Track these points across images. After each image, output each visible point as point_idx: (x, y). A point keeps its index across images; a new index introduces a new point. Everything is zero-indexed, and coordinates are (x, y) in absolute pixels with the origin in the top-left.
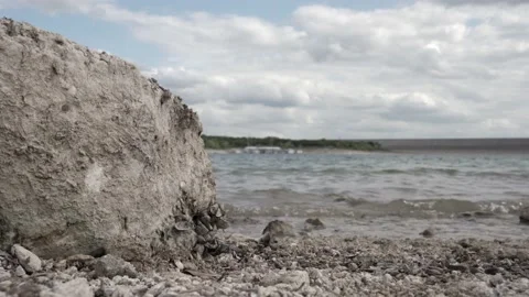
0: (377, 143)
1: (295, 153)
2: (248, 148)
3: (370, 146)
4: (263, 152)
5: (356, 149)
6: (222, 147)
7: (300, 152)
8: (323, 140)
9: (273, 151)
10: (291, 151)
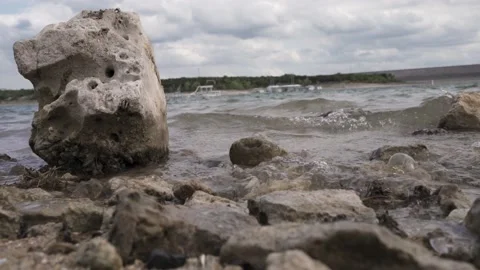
0: (390, 75)
1: (316, 89)
2: (270, 87)
3: (383, 78)
4: (285, 90)
5: (370, 82)
6: (246, 88)
7: (320, 88)
8: (339, 75)
9: (295, 89)
10: (312, 88)
